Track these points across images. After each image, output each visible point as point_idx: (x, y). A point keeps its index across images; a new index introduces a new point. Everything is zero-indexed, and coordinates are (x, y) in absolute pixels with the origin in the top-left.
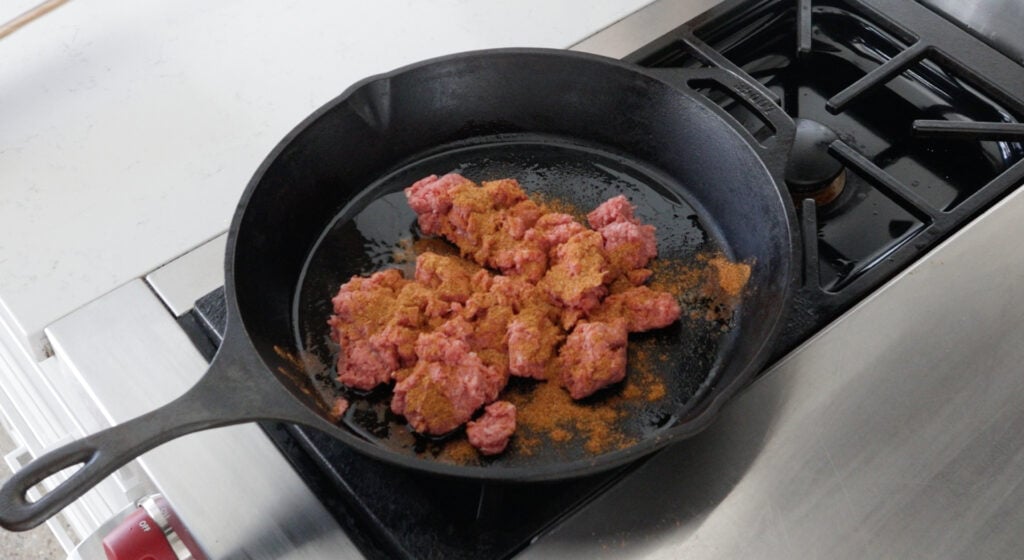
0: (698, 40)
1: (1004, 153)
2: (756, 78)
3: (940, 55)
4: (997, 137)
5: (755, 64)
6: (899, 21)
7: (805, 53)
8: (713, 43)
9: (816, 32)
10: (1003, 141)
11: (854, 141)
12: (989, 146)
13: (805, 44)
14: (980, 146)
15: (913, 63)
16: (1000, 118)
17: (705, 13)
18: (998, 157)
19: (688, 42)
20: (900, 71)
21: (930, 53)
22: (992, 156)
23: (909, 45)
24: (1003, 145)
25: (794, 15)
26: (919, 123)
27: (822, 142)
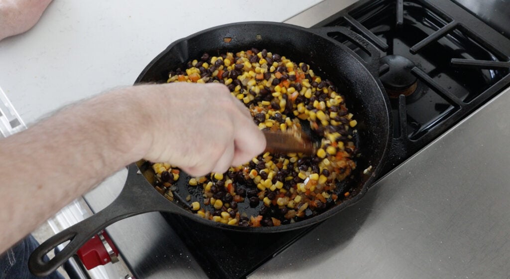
0: (350, 16)
1: (492, 75)
2: (376, 35)
3: (463, 28)
4: (489, 68)
5: (376, 29)
6: (445, 11)
7: (400, 25)
8: (356, 18)
9: (405, 14)
10: (492, 69)
11: (421, 66)
12: (485, 72)
13: (400, 20)
14: (481, 71)
15: (450, 31)
16: (491, 59)
17: (354, 4)
18: (488, 76)
19: (346, 18)
20: (444, 35)
21: (459, 27)
22: (486, 77)
23: (449, 22)
24: (491, 71)
25: (395, 6)
26: (453, 60)
27: (407, 67)
